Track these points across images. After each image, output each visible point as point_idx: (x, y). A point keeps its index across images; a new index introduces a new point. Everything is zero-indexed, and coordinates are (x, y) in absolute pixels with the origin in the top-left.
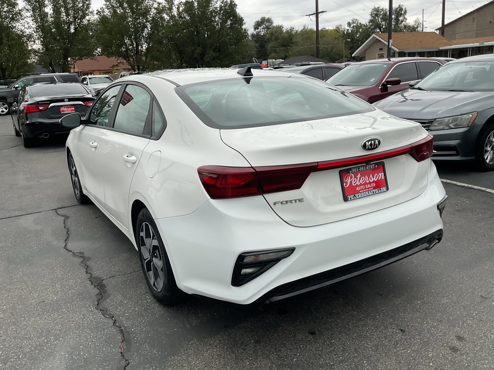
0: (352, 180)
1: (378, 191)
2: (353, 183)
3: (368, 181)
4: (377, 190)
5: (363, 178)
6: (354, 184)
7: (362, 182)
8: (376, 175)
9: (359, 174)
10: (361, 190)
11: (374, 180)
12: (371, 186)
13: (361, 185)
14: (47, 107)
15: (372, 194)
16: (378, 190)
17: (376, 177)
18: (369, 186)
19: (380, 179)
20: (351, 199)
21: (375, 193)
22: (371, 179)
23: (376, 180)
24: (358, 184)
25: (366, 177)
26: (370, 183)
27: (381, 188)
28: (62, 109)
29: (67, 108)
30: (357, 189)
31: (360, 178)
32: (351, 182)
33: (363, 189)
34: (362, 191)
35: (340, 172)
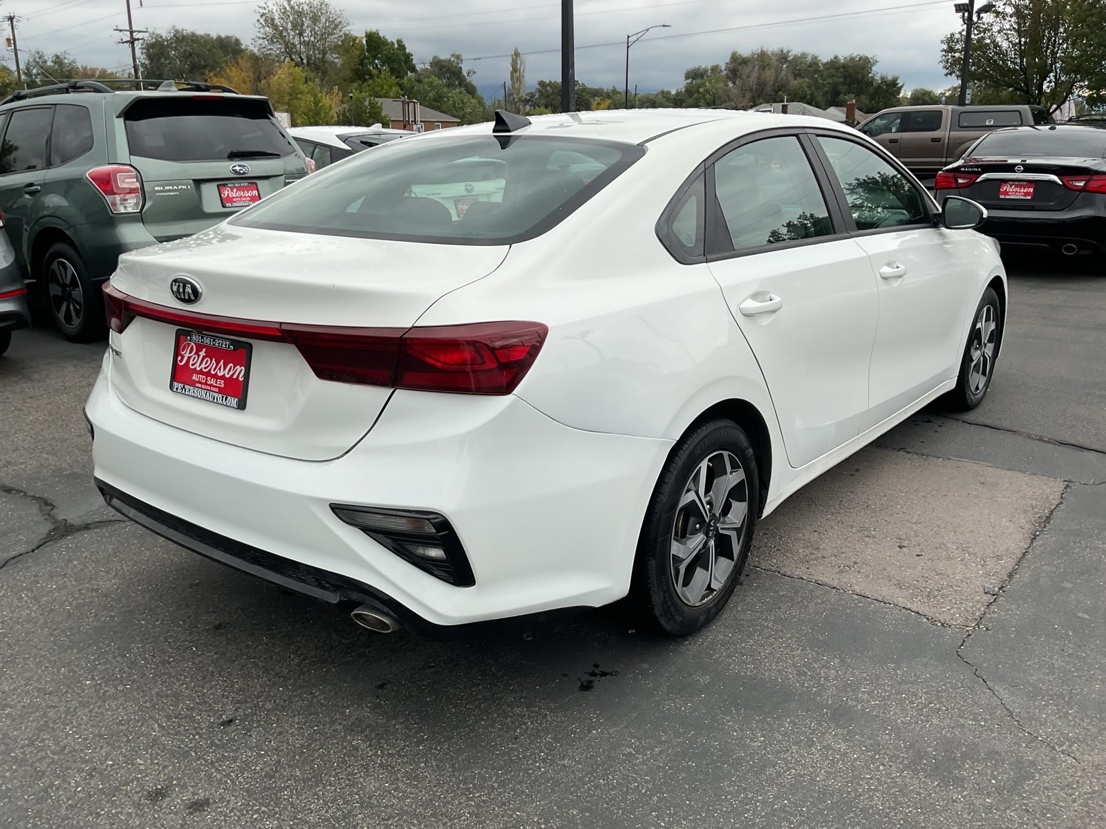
0: (191, 357)
1: (222, 400)
2: (191, 362)
3: (214, 370)
4: (220, 395)
5: (207, 361)
6: (193, 365)
7: (205, 368)
8: (231, 367)
9: (204, 350)
10: (199, 382)
11: (224, 375)
12: (216, 383)
13: (201, 372)
14: (973, 180)
15: (211, 400)
16: (223, 397)
17: (229, 371)
18: (212, 382)
19: (235, 377)
20: (177, 389)
21: (215, 400)
22: (220, 369)
23: (227, 376)
24: (198, 369)
25: (214, 361)
26: (216, 377)
27: (229, 398)
28: (1005, 188)
29: (1016, 186)
30: (194, 377)
31: (204, 358)
32: (189, 358)
33: (201, 383)
34: (200, 386)
35: (177, 330)
